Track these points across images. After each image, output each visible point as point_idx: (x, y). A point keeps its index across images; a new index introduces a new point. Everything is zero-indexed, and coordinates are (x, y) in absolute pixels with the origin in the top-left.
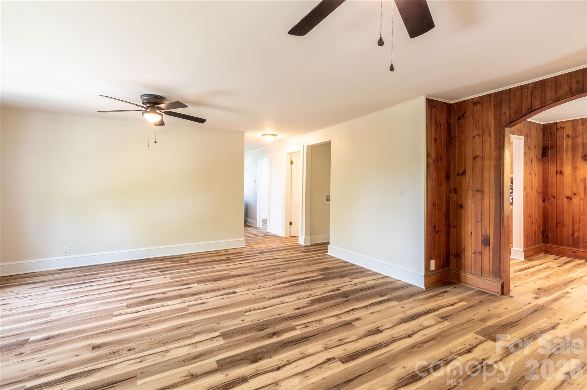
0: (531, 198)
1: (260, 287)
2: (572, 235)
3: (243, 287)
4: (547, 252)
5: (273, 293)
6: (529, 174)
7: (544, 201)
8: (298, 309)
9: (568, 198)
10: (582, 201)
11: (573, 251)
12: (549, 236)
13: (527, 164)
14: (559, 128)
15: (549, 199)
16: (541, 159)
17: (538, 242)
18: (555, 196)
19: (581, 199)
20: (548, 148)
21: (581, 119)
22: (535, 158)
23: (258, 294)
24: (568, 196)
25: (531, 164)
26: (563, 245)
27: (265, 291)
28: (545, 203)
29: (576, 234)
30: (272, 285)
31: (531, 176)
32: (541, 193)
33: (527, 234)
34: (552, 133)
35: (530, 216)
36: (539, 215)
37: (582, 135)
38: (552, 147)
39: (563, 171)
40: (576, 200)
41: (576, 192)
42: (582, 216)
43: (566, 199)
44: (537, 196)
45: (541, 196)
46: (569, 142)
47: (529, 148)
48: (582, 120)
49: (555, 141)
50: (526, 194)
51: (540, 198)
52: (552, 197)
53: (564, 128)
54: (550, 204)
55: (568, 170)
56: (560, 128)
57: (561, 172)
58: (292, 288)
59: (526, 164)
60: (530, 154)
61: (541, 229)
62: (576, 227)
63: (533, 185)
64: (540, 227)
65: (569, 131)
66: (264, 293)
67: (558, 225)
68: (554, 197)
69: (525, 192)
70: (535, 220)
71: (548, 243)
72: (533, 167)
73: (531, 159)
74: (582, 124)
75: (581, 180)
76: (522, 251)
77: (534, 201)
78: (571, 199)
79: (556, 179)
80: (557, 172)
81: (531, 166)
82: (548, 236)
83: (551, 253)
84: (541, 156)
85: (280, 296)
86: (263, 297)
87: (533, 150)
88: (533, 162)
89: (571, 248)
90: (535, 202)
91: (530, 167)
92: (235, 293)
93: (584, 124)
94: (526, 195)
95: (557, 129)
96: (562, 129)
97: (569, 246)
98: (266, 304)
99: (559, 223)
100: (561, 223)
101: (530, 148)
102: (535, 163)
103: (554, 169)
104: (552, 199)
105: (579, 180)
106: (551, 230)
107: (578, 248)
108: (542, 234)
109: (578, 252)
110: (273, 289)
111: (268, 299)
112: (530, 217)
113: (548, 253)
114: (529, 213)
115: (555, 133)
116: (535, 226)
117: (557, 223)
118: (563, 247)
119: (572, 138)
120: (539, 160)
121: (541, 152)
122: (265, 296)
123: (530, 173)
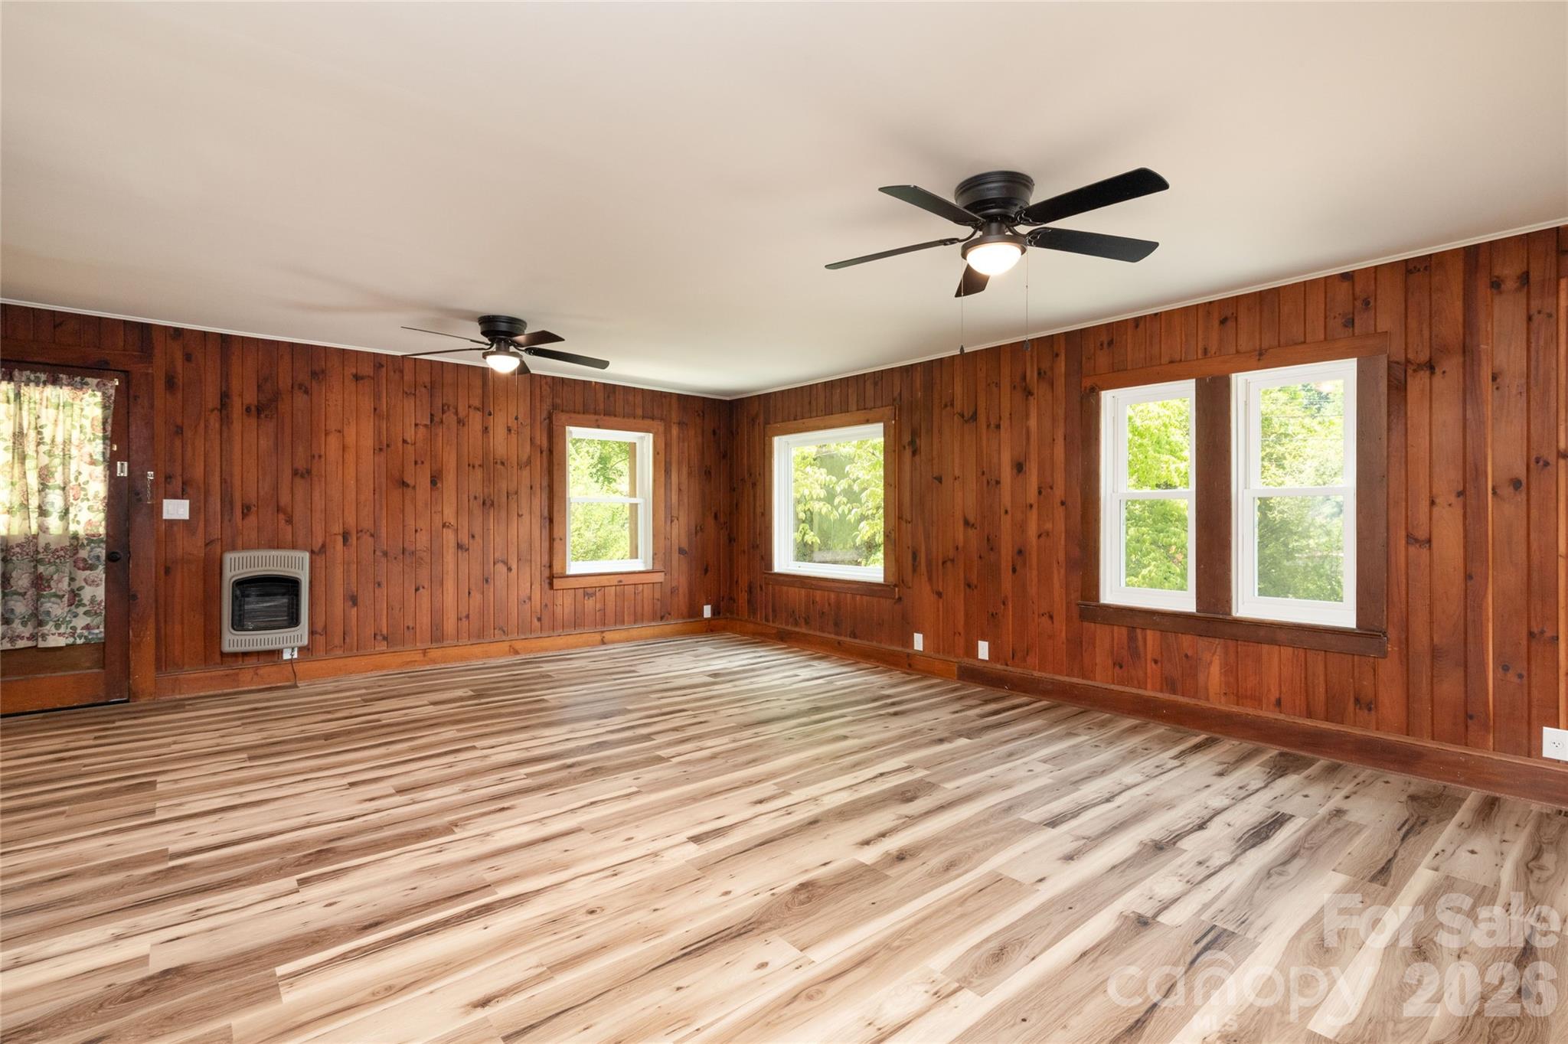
1: (614, 871)
3: (677, 864)
5: (566, 851)
8: (503, 809)
23: (616, 842)
27: (594, 857)
30: (570, 886)
58: (490, 877)
66: (598, 848)
85: (545, 840)
86: (599, 835)
92: (696, 839)
98: (590, 813)
110: (566, 867)
111: (582, 829)
122: (591, 836)
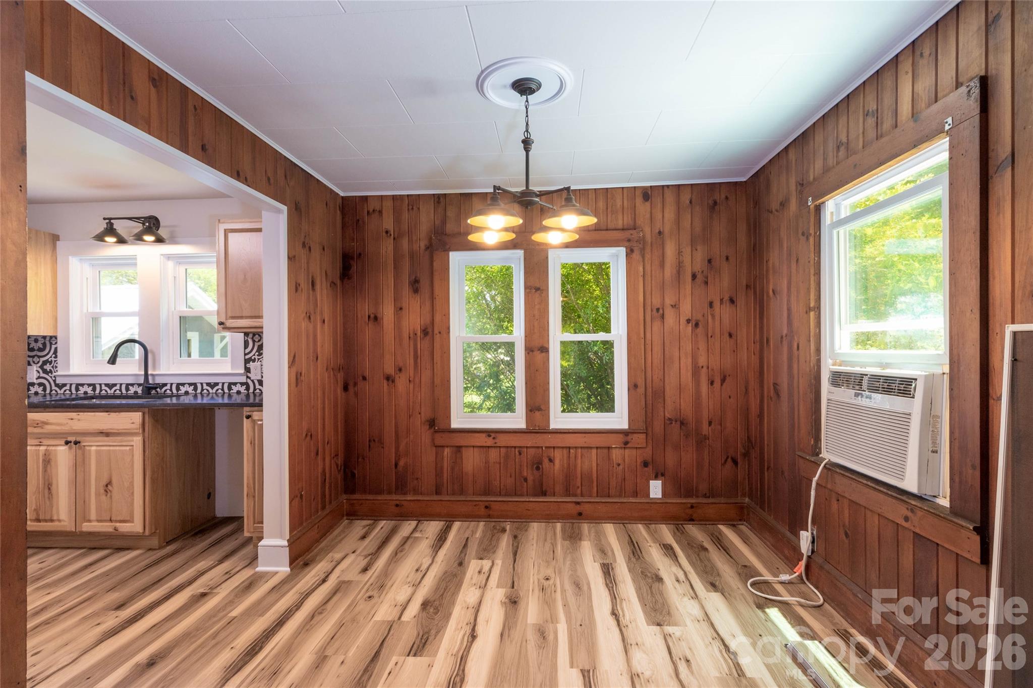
0: (312, 385)
2: (396, 465)
4: (353, 514)
6: (306, 320)
7: (346, 388)
9: (388, 378)
10: (412, 386)
11: (398, 502)
12: (355, 474)
13: (300, 289)
14: (371, 210)
15: (355, 384)
16: (338, 282)
17: (333, 495)
18: (365, 375)
19: (410, 381)
20: (352, 258)
21: (408, 195)
22: (324, 279)
24: (389, 373)
25: (311, 292)
26: (380, 492)
28: (347, 393)
29: (402, 463)
31: (311, 326)
32: (339, 369)
33: (300, 490)
34: (358, 220)
35: (310, 435)
36: (336, 427)
37: (410, 232)
38: (360, 254)
39: (379, 316)
40: (401, 383)
41: (401, 364)
42: (411, 419)
43: (385, 381)
44: (329, 377)
45: (340, 376)
46: (387, 248)
47: (304, 245)
48: (409, 198)
49: (364, 240)
50: (297, 376)
51: (337, 383)
52: (361, 378)
53: (380, 212)
54: (356, 394)
55: (388, 313)
56: (374, 211)
57: (376, 318)
59: (296, 291)
60: (308, 263)
61: (340, 461)
62: (402, 447)
63: (319, 349)
64: (337, 455)
65: (388, 223)
67: (372, 444)
68: (364, 378)
69: (294, 369)
70: (324, 442)
71: (353, 492)
72: (316, 300)
73: (312, 277)
74: (410, 207)
75: (409, 337)
76: (285, 547)
77: (320, 394)
78: (393, 381)
79: (367, 333)
80: (369, 317)
81: (311, 296)
82: (353, 475)
83: (357, 515)
84: (338, 275)
87: (316, 252)
88: (318, 287)
89: (394, 497)
90: (324, 393)
91: (308, 298)
93: (412, 209)
94: (297, 379)
95: (368, 212)
96: (377, 213)
97: (390, 493)
99: (374, 441)
100: (376, 441)
101: (307, 248)
102: (323, 294)
103: (364, 309)
104: (361, 384)
105: (406, 336)
106: (360, 460)
107: (405, 494)
108: (342, 471)
109: (405, 503)
112: (309, 437)
113: (354, 518)
114: (305, 425)
115: (364, 222)
116: (324, 459)
117: (370, 441)
118: (379, 497)
119: (394, 239)
120: (332, 285)
121: (339, 264)
123: (310, 317)
